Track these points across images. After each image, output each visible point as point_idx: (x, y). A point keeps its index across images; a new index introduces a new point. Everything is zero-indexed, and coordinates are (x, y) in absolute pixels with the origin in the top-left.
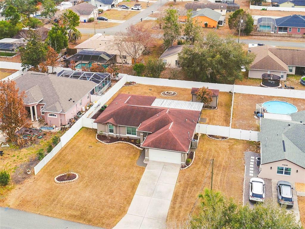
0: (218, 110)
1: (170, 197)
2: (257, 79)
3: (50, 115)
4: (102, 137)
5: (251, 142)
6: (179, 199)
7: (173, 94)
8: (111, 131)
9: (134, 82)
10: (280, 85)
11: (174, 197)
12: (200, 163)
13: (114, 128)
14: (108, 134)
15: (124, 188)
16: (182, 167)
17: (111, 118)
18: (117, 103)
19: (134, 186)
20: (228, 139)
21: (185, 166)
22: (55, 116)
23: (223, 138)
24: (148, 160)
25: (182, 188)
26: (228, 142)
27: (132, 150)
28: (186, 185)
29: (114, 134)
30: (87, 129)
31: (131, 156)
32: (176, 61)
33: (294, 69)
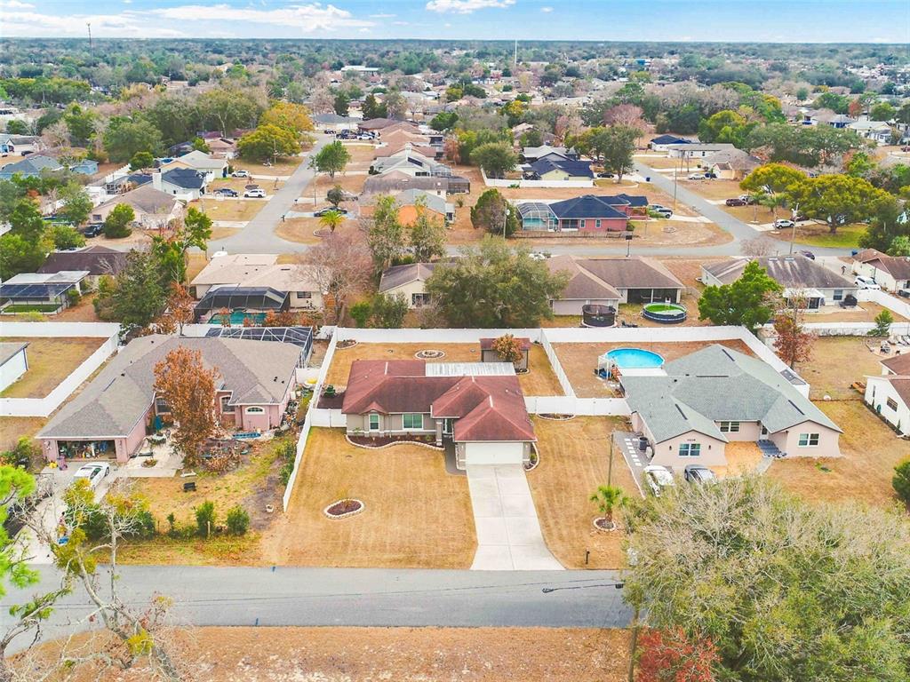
0: (532, 373)
1: (533, 512)
2: (569, 316)
3: (249, 411)
4: (359, 439)
5: (612, 417)
6: (549, 514)
7: (438, 355)
8: (374, 426)
9: (352, 341)
10: (616, 324)
11: (540, 512)
12: (551, 457)
13: (380, 420)
14: (368, 432)
15: (451, 509)
16: (527, 467)
17: (372, 402)
18: (366, 377)
19: (465, 504)
20: (574, 416)
21: (531, 466)
22: (261, 410)
23: (566, 416)
24: (464, 464)
25: (544, 498)
26: (577, 421)
27: (426, 453)
28: (549, 493)
29: (380, 432)
30: (322, 428)
31: (431, 462)
32: (413, 295)
33: (626, 293)
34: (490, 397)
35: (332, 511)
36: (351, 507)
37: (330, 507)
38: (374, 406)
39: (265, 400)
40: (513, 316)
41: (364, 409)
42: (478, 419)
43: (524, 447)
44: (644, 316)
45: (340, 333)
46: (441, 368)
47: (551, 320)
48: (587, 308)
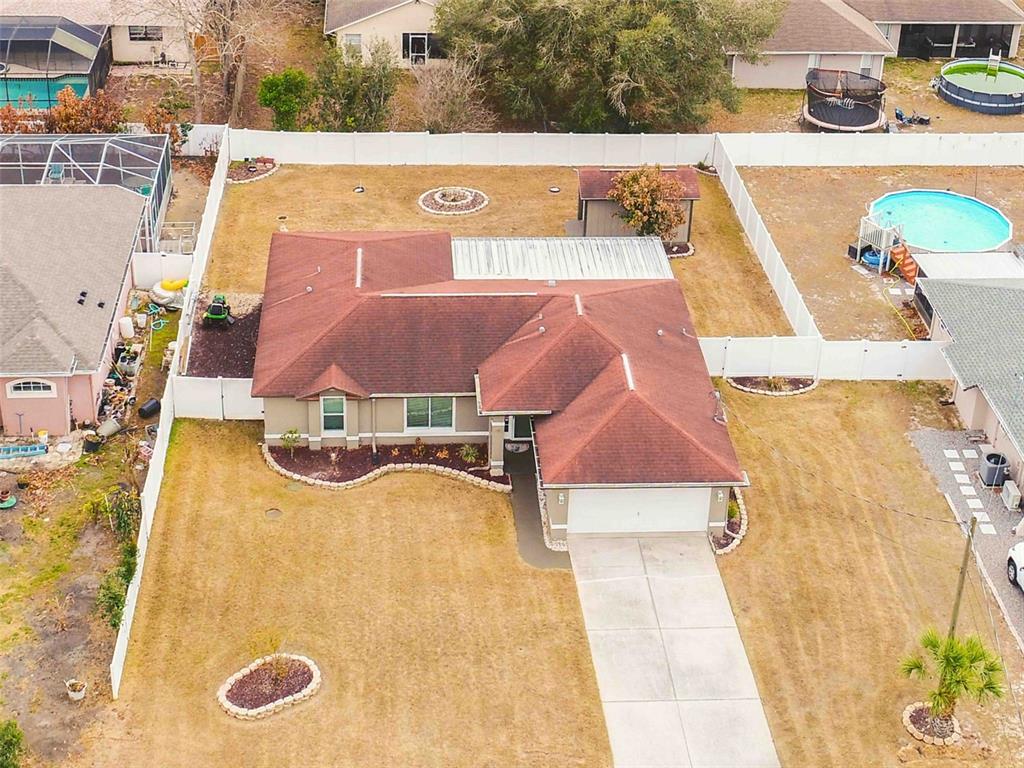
0: (702, 255)
1: (747, 684)
2: (767, 91)
3: (17, 388)
4: (296, 457)
5: (906, 384)
6: (787, 686)
7: (474, 203)
8: (333, 423)
9: (265, 161)
10: (883, 118)
11: (766, 683)
12: (774, 512)
13: (348, 411)
14: (318, 438)
15: (543, 681)
16: (722, 541)
17: (327, 366)
18: (309, 289)
19: (577, 663)
20: (816, 384)
21: (728, 539)
22: (48, 388)
23: (796, 383)
24: (563, 535)
25: (771, 640)
26: (823, 399)
27: (465, 500)
28: (781, 622)
29: (349, 437)
30: (202, 423)
31: (480, 526)
32: (406, 36)
33: (896, 34)
34: (625, 357)
35: (239, 695)
36: (289, 680)
37: (231, 680)
38: (335, 377)
39: (56, 366)
40: (649, 107)
41: (310, 383)
42: (601, 421)
43: (715, 496)
44: (940, 93)
45: (237, 143)
46: (489, 253)
47: (734, 109)
48: (813, 75)
